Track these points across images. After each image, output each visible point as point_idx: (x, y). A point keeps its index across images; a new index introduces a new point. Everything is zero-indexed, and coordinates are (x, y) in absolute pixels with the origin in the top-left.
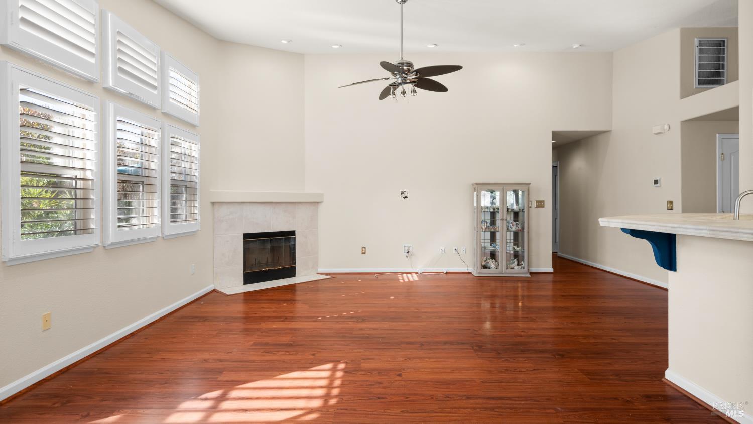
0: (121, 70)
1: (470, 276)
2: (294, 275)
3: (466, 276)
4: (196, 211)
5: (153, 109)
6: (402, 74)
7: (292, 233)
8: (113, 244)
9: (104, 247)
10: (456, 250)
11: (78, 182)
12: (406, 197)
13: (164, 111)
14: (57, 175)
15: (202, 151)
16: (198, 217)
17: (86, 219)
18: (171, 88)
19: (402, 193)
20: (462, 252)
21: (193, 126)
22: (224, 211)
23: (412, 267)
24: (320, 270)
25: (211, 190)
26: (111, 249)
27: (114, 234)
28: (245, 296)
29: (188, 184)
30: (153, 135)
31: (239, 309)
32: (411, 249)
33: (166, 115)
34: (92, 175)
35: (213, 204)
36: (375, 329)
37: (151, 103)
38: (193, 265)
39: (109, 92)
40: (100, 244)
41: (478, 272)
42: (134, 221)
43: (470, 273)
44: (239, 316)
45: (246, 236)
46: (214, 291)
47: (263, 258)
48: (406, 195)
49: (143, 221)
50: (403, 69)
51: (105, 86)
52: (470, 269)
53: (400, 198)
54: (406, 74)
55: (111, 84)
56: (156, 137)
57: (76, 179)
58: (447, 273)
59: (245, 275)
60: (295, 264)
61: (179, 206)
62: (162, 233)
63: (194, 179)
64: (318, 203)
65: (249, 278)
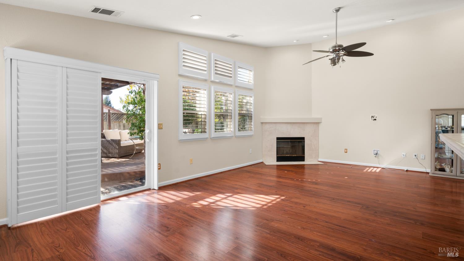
0: (216, 73)
1: (427, 175)
2: (304, 161)
3: (425, 175)
4: (252, 127)
5: (231, 85)
6: (336, 52)
7: (303, 138)
8: (213, 138)
9: (211, 138)
10: (415, 155)
11: (202, 115)
12: (375, 120)
13: (236, 85)
14: (196, 113)
15: (255, 100)
16: (253, 129)
17: (205, 129)
18: (239, 76)
19: (372, 117)
20: (421, 158)
21: (251, 89)
22: (267, 126)
23: (379, 164)
24: (320, 160)
25: (261, 117)
26: (214, 139)
27: (214, 134)
28: (277, 167)
29: (249, 115)
30: (231, 96)
31: (274, 172)
32: (379, 152)
33: (236, 86)
34: (206, 113)
35: (262, 123)
36: (316, 188)
37: (229, 83)
38: (251, 149)
39: (212, 82)
40: (208, 137)
41: (432, 172)
42: (225, 130)
43: (428, 173)
44: (275, 175)
45: (278, 139)
46: (262, 163)
47: (287, 150)
48: (375, 118)
49: (228, 129)
50: (336, 49)
51: (211, 80)
52: (428, 170)
53: (371, 120)
54: (339, 51)
55: (213, 79)
56: (232, 97)
57: (201, 115)
58: (407, 171)
59: (277, 157)
60: (304, 154)
61: (246, 124)
62: (235, 135)
63: (251, 112)
64: (319, 123)
65: (279, 159)
